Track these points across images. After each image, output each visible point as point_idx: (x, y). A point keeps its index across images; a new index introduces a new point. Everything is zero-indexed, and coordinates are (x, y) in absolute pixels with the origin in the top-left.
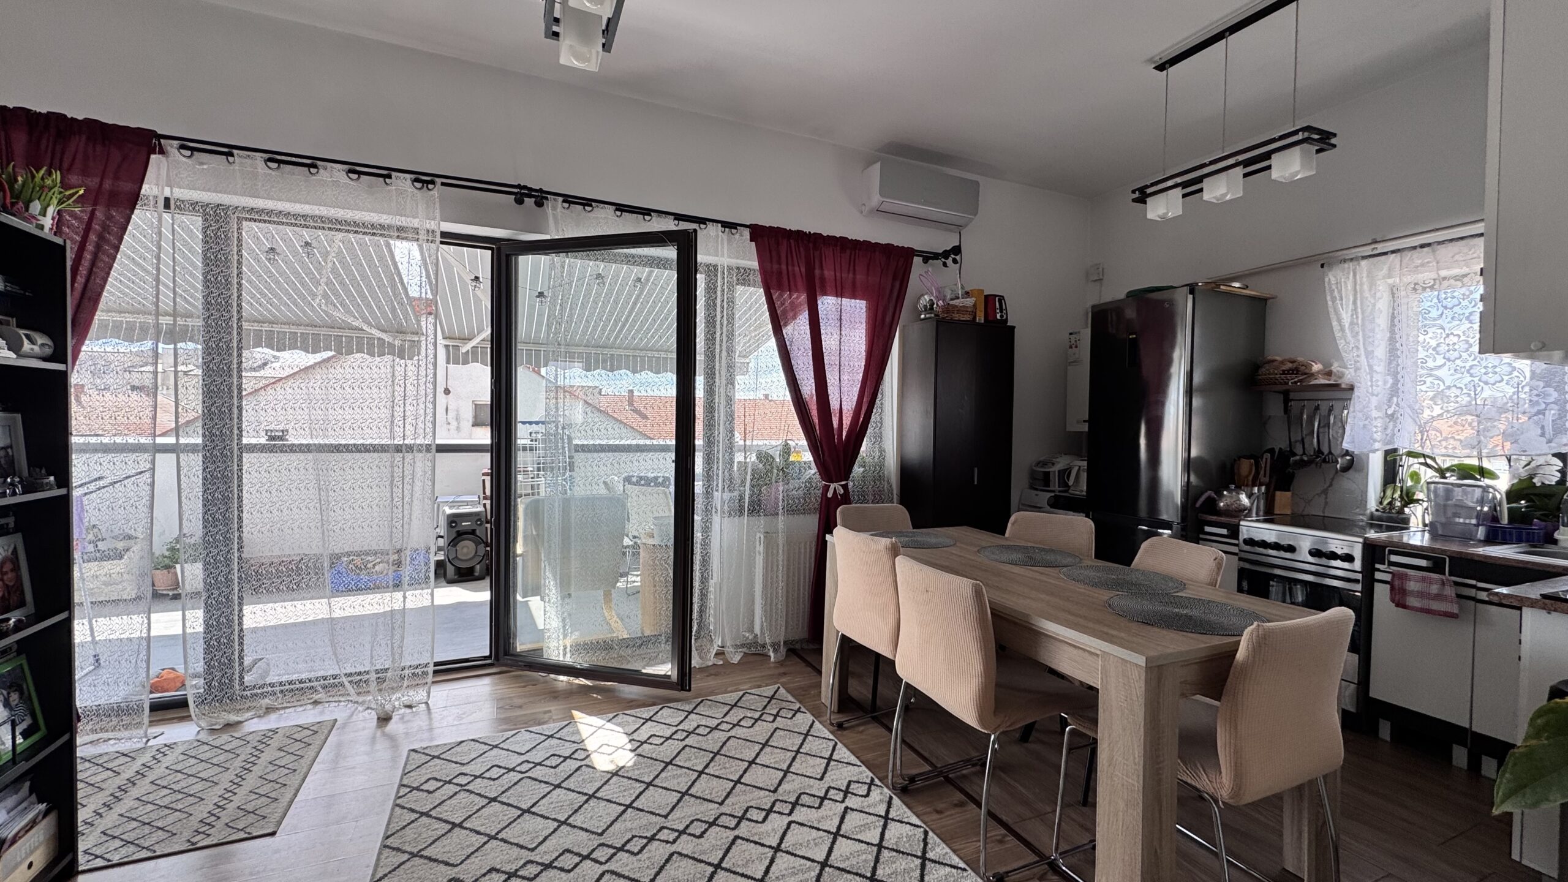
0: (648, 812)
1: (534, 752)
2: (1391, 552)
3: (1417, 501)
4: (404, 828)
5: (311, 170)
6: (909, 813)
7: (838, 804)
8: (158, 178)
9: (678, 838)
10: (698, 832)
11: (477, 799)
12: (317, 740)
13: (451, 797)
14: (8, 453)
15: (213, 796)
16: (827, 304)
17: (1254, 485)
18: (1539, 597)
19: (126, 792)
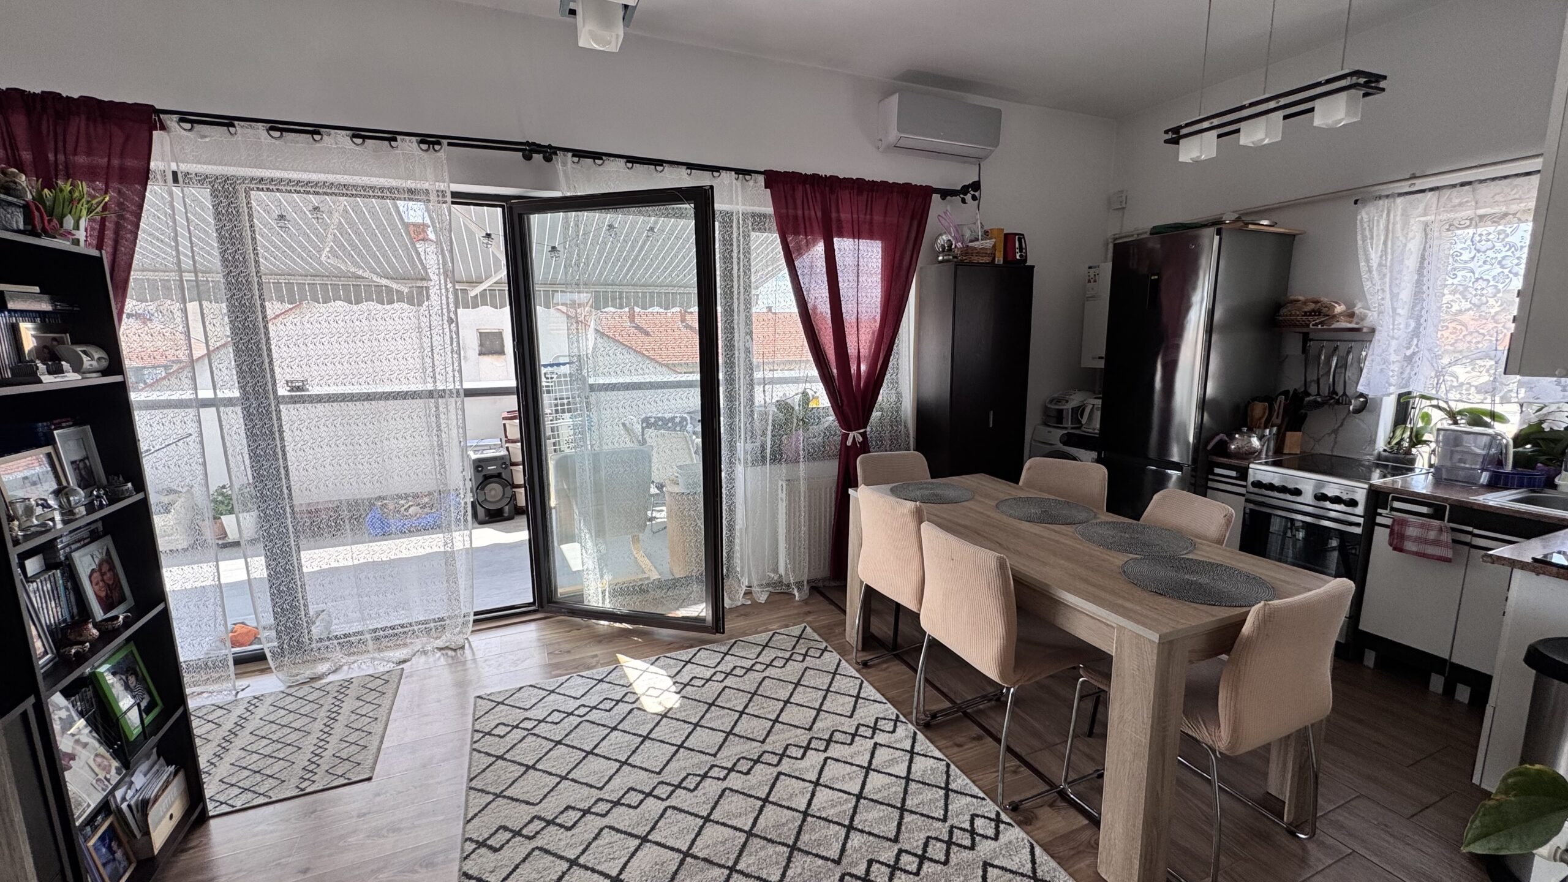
0: (698, 751)
1: (588, 696)
2: (1395, 499)
3: (1426, 442)
4: (484, 771)
5: (315, 136)
6: (932, 747)
7: (868, 740)
8: (163, 153)
9: (727, 775)
10: (745, 769)
11: (544, 742)
12: (389, 689)
13: (521, 741)
14: (85, 464)
15: (309, 744)
16: (843, 245)
17: (1266, 427)
18: (1530, 560)
19: (231, 743)
